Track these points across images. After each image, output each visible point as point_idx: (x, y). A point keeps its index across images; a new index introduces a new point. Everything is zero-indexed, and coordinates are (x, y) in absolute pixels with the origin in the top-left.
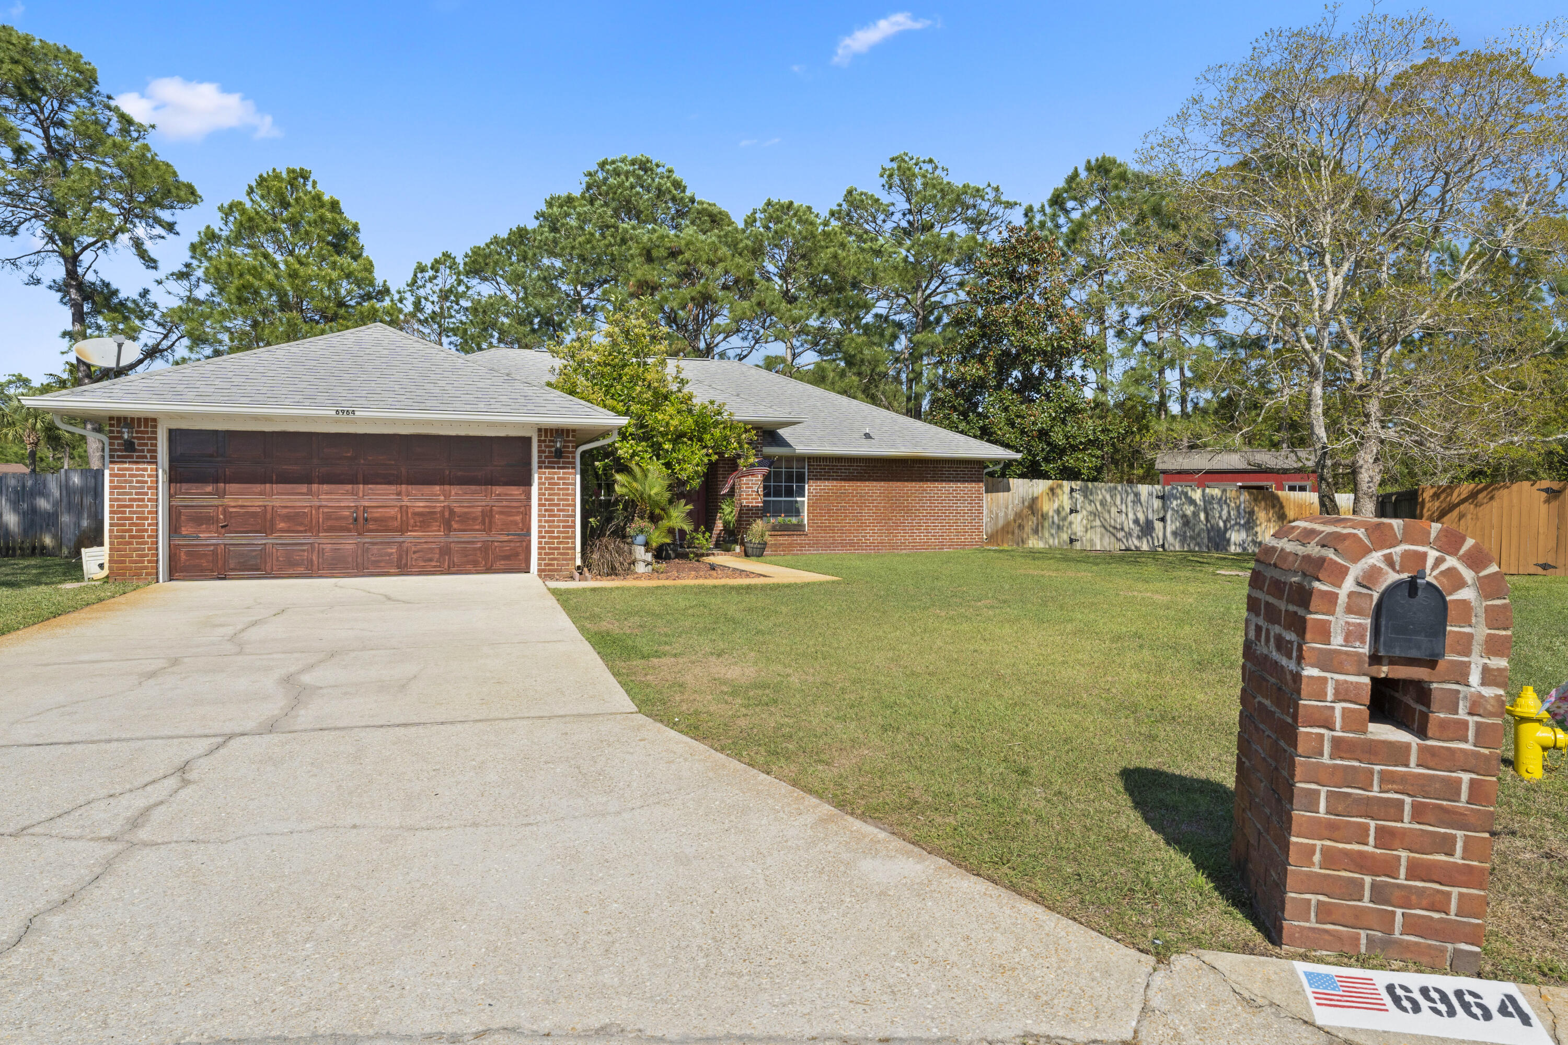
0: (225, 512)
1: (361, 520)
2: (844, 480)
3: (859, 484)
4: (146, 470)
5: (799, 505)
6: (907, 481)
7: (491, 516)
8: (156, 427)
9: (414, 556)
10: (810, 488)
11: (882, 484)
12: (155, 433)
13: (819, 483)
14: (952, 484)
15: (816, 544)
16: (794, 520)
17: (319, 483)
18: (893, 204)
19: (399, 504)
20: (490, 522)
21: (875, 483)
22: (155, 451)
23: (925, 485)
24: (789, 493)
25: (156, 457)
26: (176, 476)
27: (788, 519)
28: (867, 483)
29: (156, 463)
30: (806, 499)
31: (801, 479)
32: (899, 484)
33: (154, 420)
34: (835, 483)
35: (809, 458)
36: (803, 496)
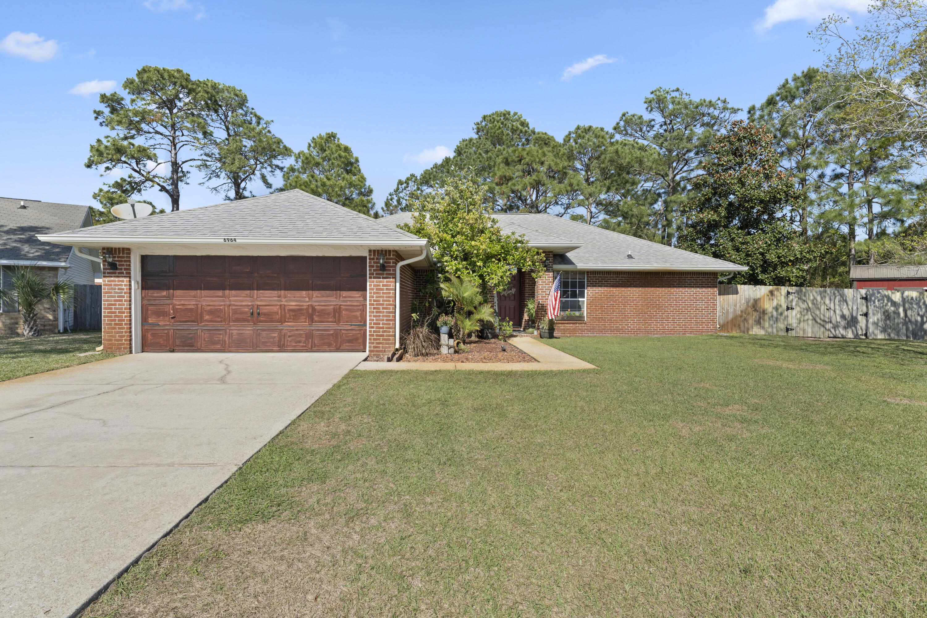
0: (173, 309)
1: (255, 314)
2: (613, 286)
3: (623, 289)
4: (123, 281)
5: (580, 303)
6: (659, 287)
7: (340, 313)
8: (130, 254)
9: (289, 339)
10: (588, 292)
11: (640, 289)
12: (130, 257)
13: (594, 289)
14: (692, 289)
15: (592, 330)
16: (577, 314)
17: (230, 290)
18: (654, 120)
19: (279, 303)
20: (339, 316)
21: (635, 289)
22: (130, 269)
23: (672, 290)
24: (574, 295)
25: (130, 273)
26: (145, 286)
27: (572, 313)
28: (629, 289)
29: (130, 277)
30: (585, 299)
31: (582, 286)
32: (652, 289)
33: (129, 249)
34: (606, 289)
35: (588, 272)
36: (584, 297)
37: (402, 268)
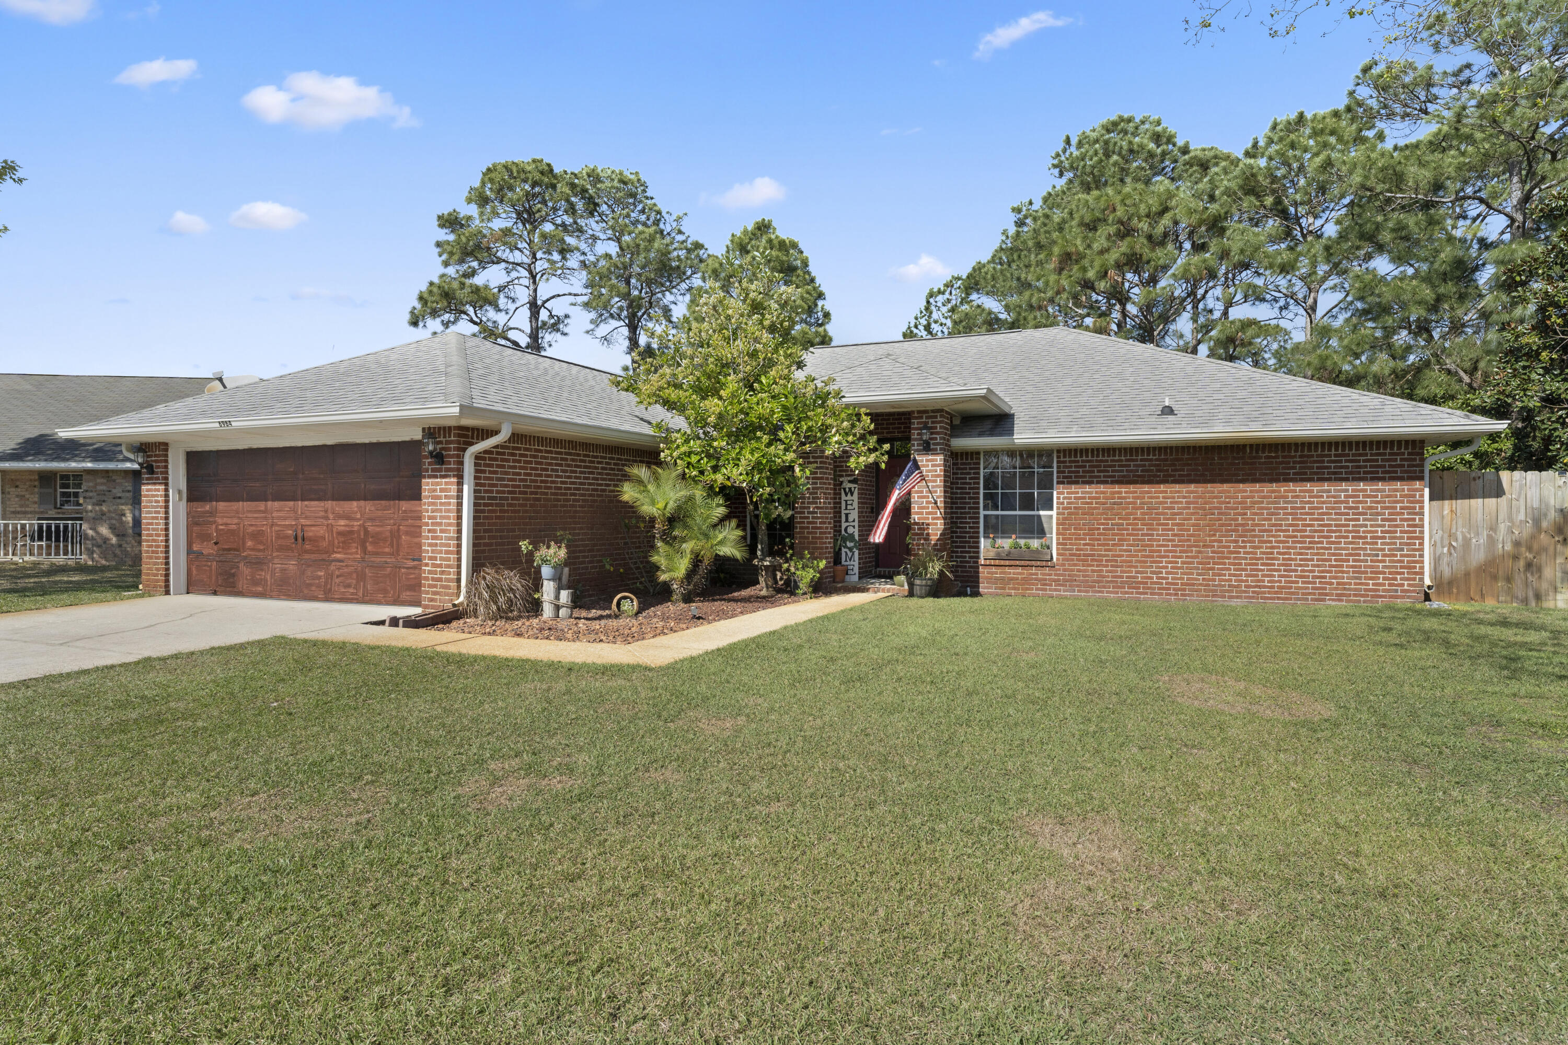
0: (217, 530)
1: (300, 540)
2: (1119, 482)
3: (1146, 488)
4: (158, 490)
5: (1044, 520)
6: (1243, 481)
7: (399, 537)
8: (167, 450)
9: (337, 581)
10: (1059, 494)
11: (1192, 487)
12: (167, 456)
13: (1073, 488)
14: (1344, 486)
15: (1070, 581)
16: (1035, 543)
17: (273, 500)
19: (326, 522)
20: (398, 545)
21: (1177, 487)
22: (167, 473)
23: (1283, 488)
24: (1027, 502)
25: (167, 479)
26: (195, 494)
27: (1025, 542)
28: (1162, 487)
29: (166, 484)
30: (1054, 513)
31: (1046, 484)
32: (1226, 487)
33: (166, 444)
34: (1102, 488)
35: (1058, 451)
36: (1051, 509)
37: (478, 457)
